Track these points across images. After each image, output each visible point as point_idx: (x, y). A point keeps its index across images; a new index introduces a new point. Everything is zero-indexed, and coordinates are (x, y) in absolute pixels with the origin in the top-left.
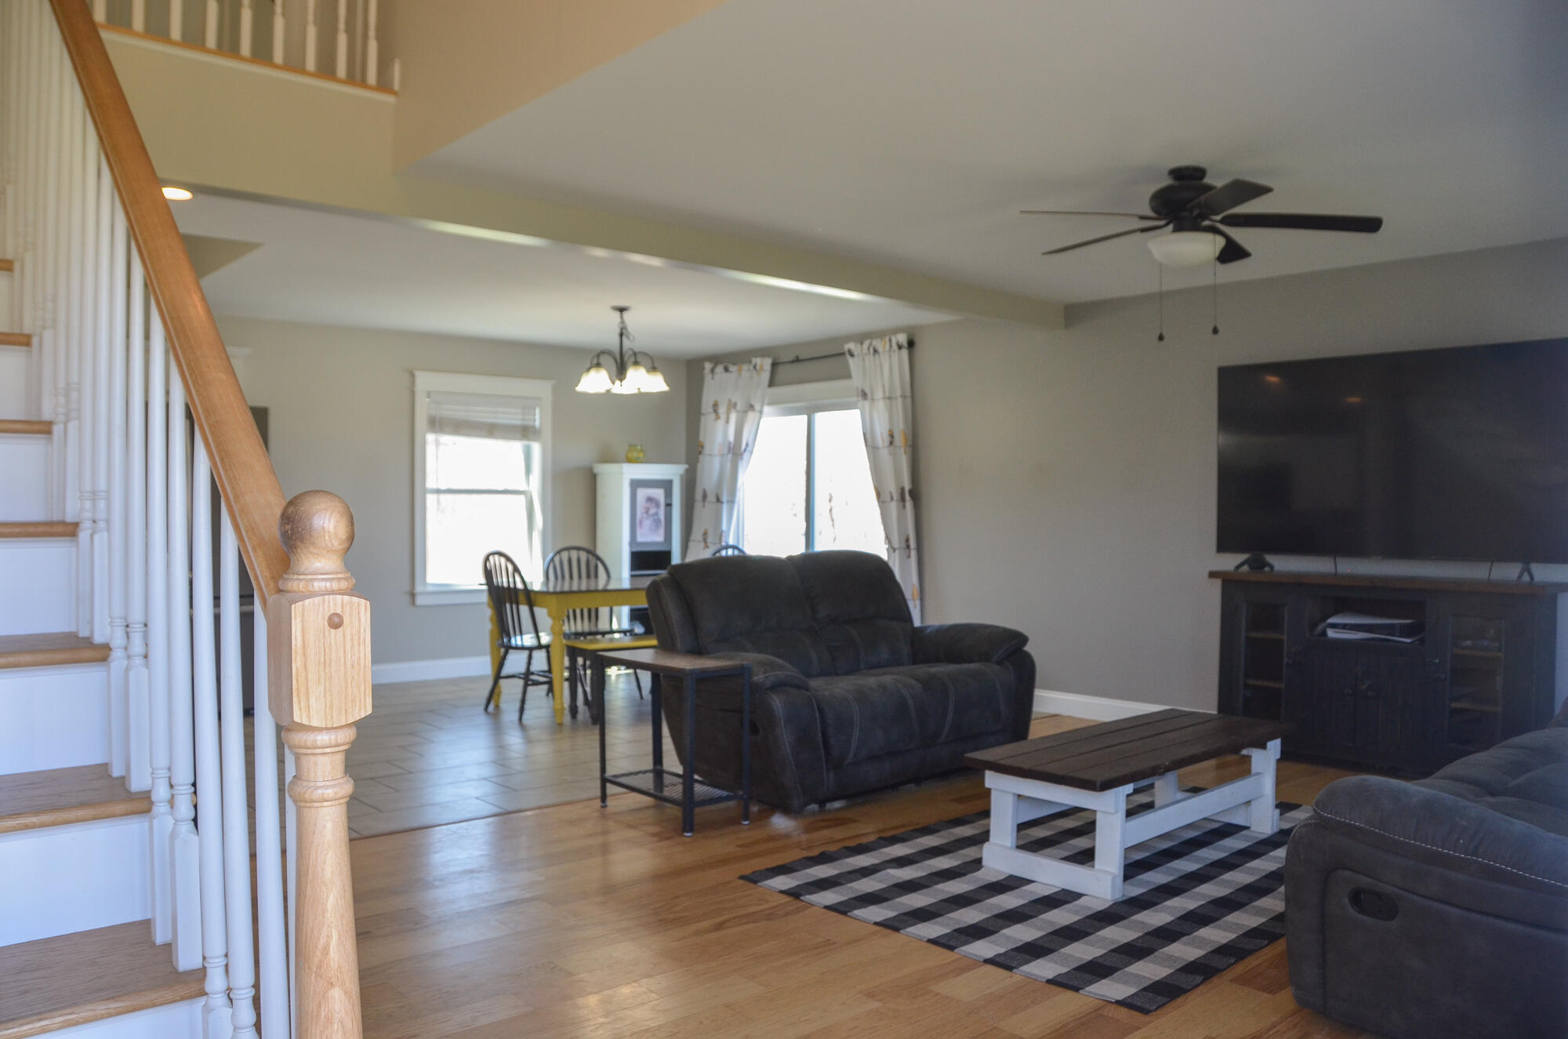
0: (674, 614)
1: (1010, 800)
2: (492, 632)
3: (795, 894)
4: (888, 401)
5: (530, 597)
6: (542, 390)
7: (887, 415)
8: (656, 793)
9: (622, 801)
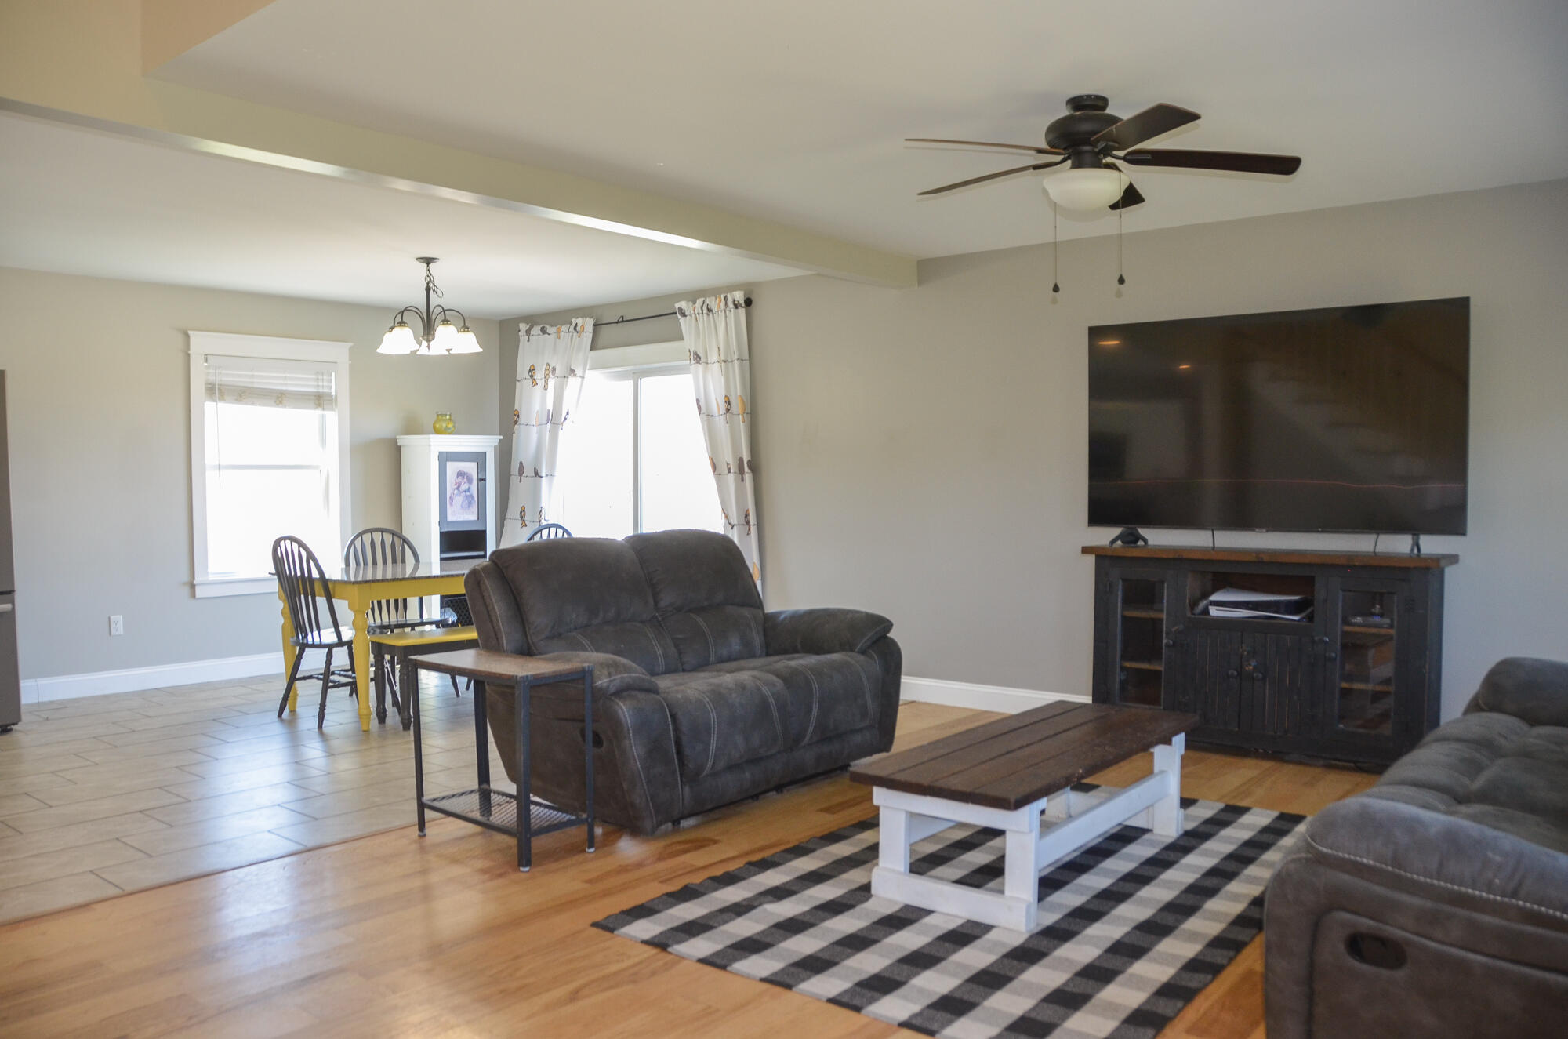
0: (499, 607)
1: (902, 818)
2: (283, 627)
3: (660, 944)
4: (724, 364)
5: (328, 588)
6: (338, 352)
7: (722, 380)
8: (482, 820)
9: (441, 829)
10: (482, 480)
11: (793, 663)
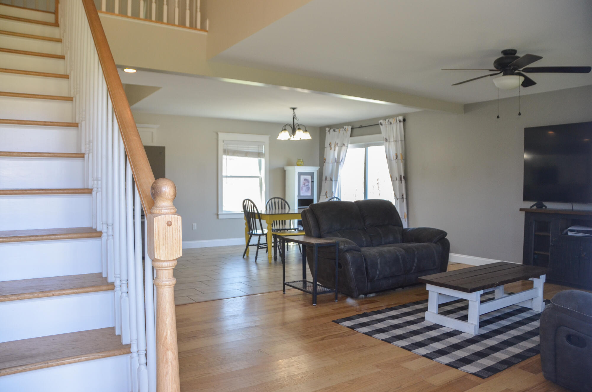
0: (311, 222)
1: (436, 295)
2: (246, 228)
3: (352, 328)
4: (395, 142)
5: (260, 216)
6: (265, 139)
7: (395, 148)
8: (303, 289)
9: (291, 292)
10: (313, 182)
11: (409, 245)
